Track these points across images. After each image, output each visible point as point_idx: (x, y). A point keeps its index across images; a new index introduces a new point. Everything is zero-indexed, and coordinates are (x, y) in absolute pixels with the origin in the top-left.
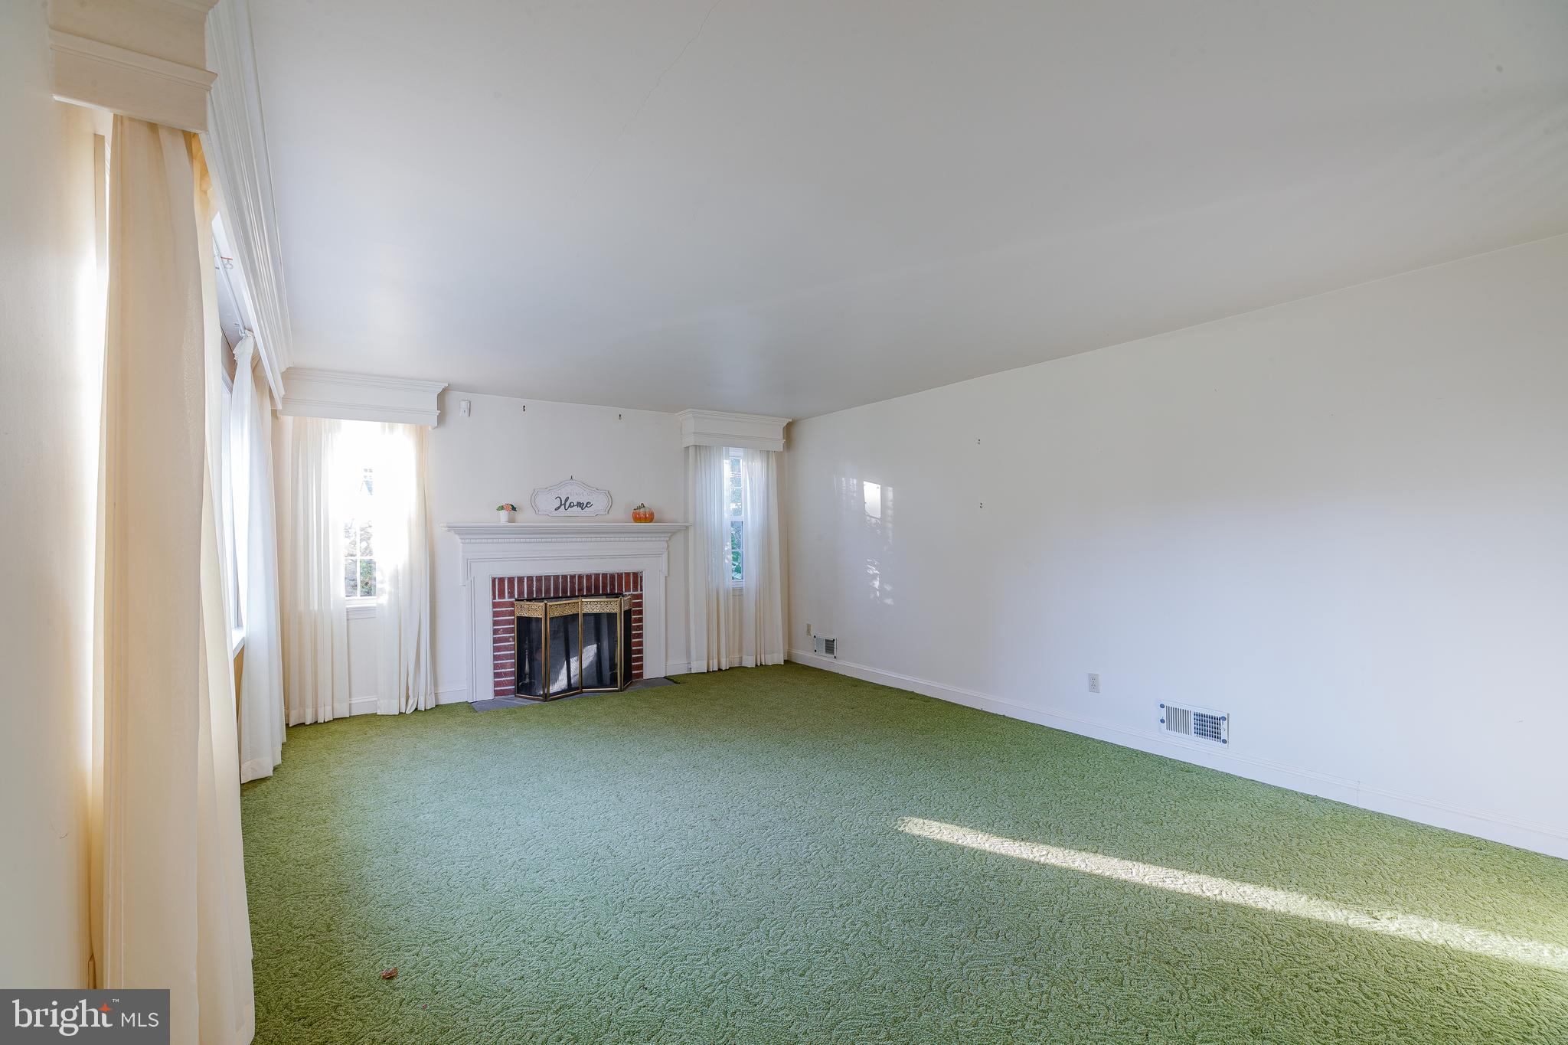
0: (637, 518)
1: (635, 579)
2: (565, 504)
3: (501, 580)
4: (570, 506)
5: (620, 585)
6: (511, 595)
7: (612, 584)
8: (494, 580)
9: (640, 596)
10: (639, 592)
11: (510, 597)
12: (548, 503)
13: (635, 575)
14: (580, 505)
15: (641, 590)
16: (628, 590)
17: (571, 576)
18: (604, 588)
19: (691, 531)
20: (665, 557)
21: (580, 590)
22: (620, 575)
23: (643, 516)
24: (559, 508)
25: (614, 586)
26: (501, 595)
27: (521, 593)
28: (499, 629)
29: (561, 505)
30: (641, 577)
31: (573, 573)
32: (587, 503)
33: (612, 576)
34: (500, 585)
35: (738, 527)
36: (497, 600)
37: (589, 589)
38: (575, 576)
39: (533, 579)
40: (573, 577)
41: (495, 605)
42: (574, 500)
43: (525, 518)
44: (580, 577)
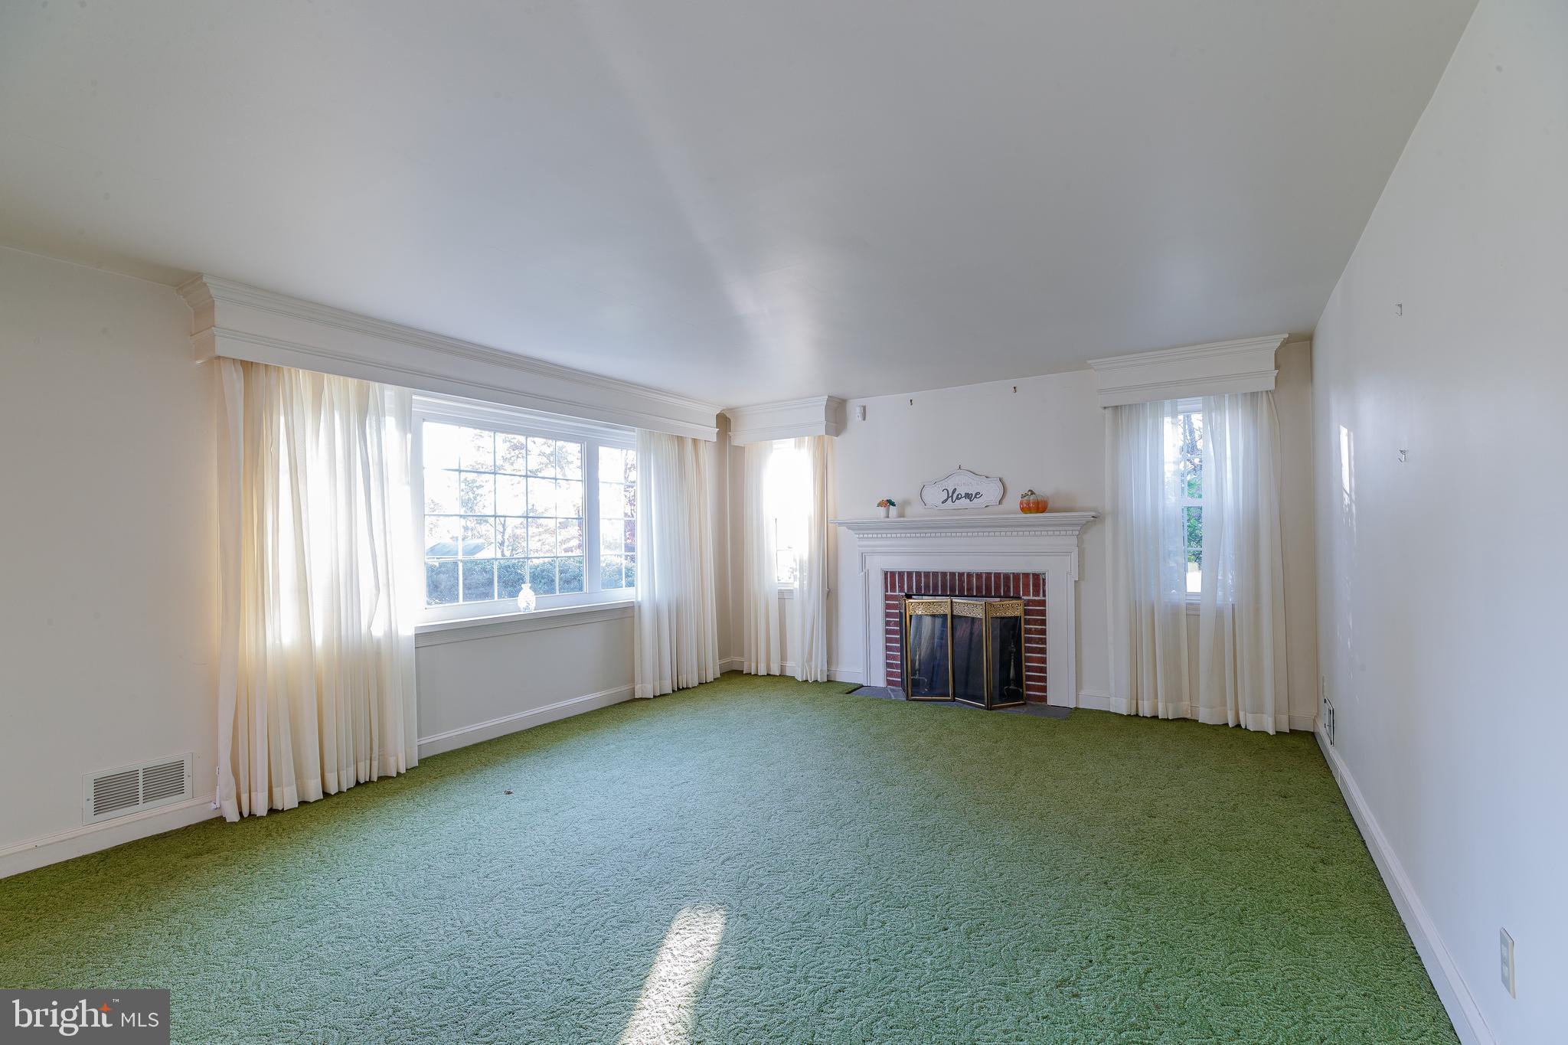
0: (1026, 508)
1: (1037, 581)
2: (952, 496)
3: (893, 574)
4: (957, 498)
5: (1017, 588)
6: (901, 589)
7: (1007, 586)
8: (886, 574)
9: (1043, 603)
10: (1041, 598)
11: (900, 591)
12: (934, 496)
13: (1036, 576)
14: (968, 496)
15: (1044, 595)
16: (1027, 593)
17: (959, 573)
18: (997, 588)
19: (1108, 523)
20: (1075, 555)
21: (970, 589)
22: (1016, 576)
23: (1036, 505)
24: (946, 500)
25: (1009, 588)
26: (893, 589)
27: (910, 587)
28: (891, 621)
29: (948, 497)
30: (1044, 580)
31: (961, 571)
32: (976, 494)
33: (1007, 576)
34: (891, 579)
35: (1195, 516)
36: (889, 593)
37: (979, 589)
38: (963, 574)
39: (921, 575)
40: (961, 575)
41: (887, 598)
42: (962, 491)
43: (915, 511)
44: (969, 575)
